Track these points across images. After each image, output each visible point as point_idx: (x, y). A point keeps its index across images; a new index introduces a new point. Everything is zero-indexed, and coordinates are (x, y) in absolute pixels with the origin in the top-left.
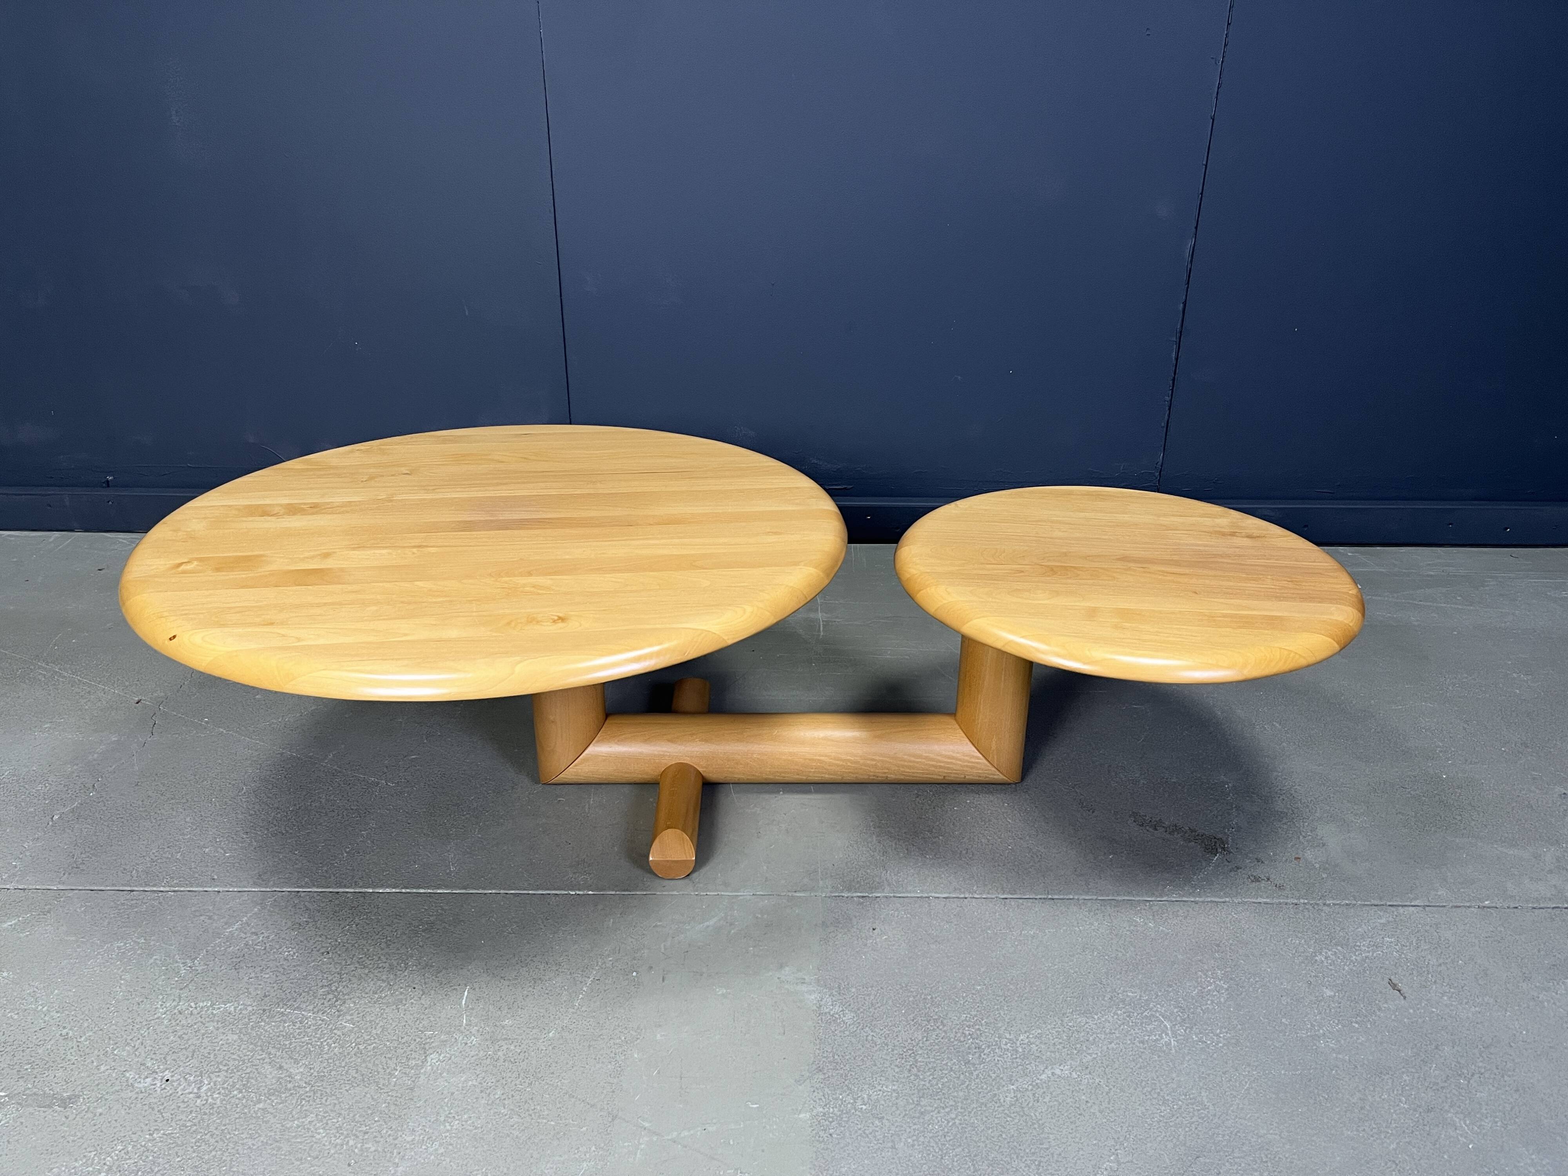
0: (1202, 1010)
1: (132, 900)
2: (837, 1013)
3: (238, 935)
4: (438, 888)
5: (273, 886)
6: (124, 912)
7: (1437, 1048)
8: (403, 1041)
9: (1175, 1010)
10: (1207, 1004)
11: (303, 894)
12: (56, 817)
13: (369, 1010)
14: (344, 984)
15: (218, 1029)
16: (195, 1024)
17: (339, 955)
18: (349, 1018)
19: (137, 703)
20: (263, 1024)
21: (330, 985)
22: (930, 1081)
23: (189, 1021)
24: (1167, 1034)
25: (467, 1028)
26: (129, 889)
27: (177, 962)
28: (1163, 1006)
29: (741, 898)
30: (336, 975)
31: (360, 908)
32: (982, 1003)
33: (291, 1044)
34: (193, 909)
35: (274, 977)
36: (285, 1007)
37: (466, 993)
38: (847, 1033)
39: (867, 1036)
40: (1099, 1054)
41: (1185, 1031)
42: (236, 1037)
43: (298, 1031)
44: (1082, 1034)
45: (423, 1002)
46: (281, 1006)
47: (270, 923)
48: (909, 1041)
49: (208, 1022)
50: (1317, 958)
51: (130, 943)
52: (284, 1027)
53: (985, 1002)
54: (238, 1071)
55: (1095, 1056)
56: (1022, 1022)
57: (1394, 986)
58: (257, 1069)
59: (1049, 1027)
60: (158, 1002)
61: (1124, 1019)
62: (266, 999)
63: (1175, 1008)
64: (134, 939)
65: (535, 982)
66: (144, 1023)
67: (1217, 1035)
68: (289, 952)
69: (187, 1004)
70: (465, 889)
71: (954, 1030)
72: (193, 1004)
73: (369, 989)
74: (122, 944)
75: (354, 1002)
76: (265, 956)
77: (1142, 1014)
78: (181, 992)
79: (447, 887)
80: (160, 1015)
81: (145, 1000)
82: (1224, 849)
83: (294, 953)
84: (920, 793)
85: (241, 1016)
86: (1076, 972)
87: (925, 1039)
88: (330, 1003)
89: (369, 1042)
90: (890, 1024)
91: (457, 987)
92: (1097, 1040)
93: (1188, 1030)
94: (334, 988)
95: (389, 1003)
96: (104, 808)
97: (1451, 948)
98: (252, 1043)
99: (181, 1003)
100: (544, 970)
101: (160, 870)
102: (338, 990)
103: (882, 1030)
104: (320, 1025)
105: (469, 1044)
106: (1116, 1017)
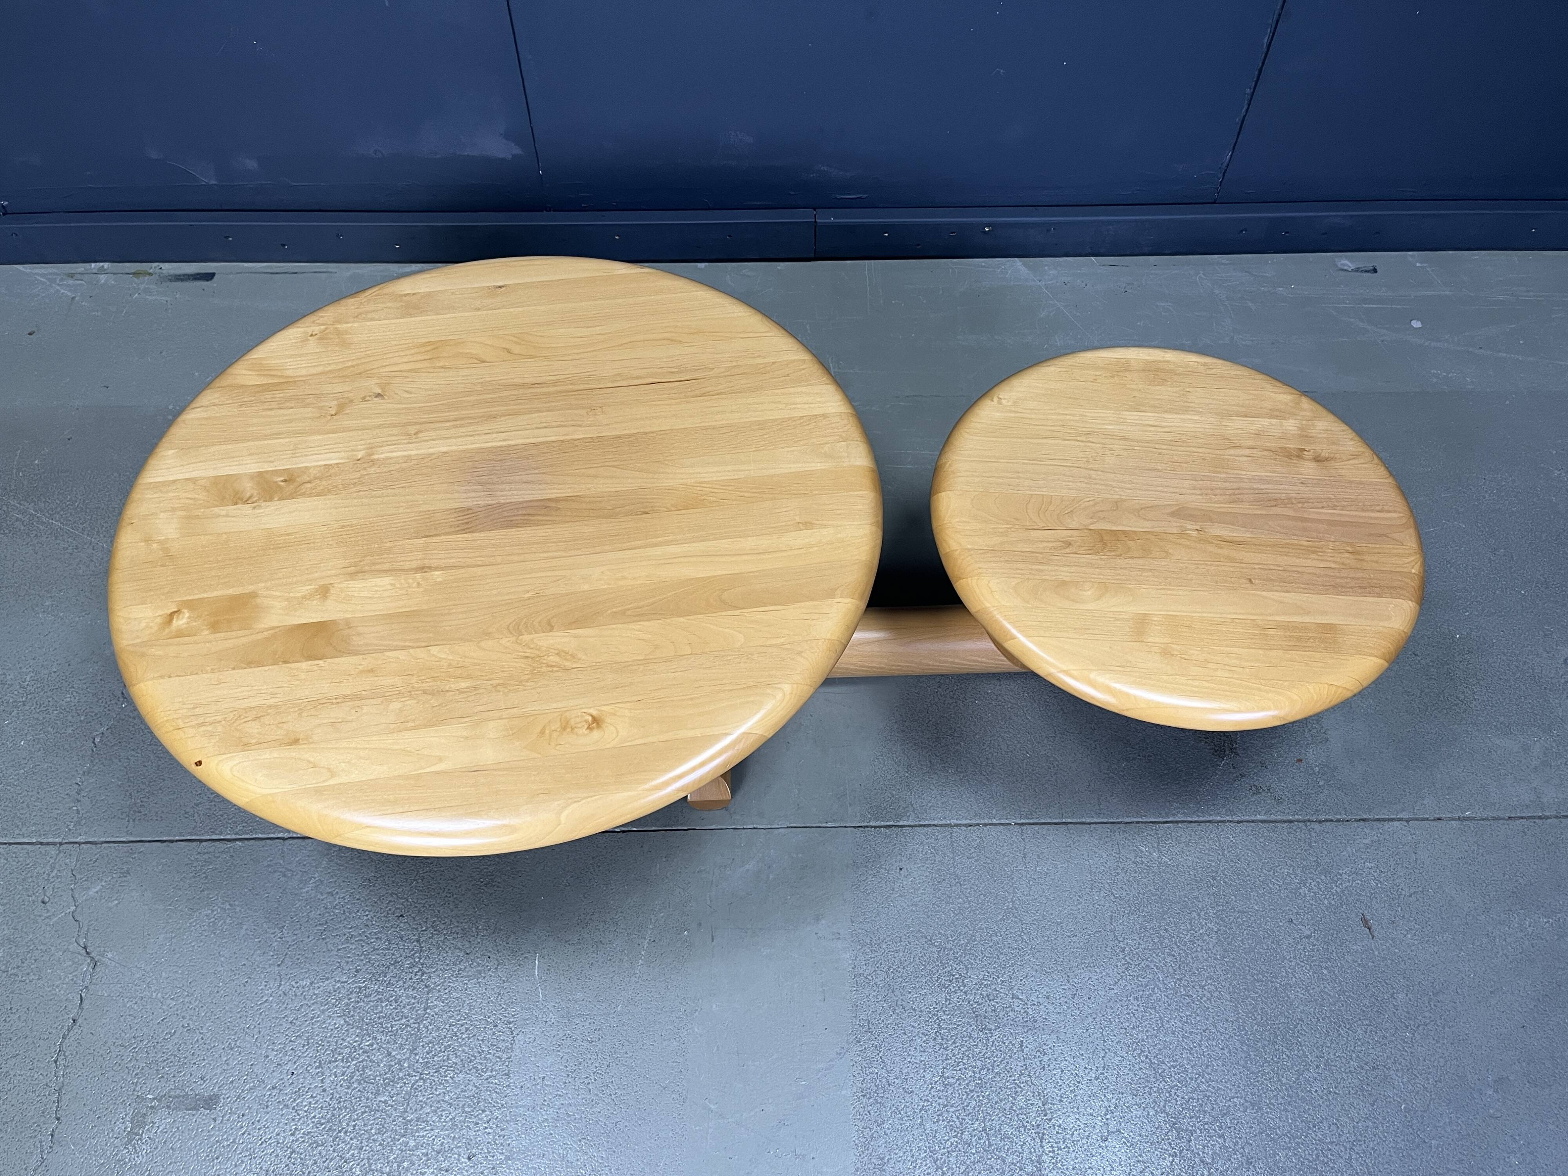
1: (204, 854)
6: (201, 870)
7: (1392, 996)
10: (1197, 951)
12: (97, 740)
13: (452, 984)
14: (425, 953)
15: (323, 1012)
17: (414, 918)
18: (437, 994)
20: (362, 1004)
21: (413, 955)
22: (953, 1050)
25: (545, 1002)
26: (197, 838)
27: (267, 933)
29: (776, 831)
30: (415, 943)
32: (999, 959)
33: (392, 1026)
34: (266, 863)
35: (360, 947)
37: (537, 962)
41: (1175, 983)
42: (342, 1021)
43: (395, 1011)
45: (500, 973)
47: (342, 879)
48: (934, 1006)
49: (313, 1004)
50: (1301, 891)
52: (382, 1007)
53: (1001, 957)
54: (353, 1060)
56: (1033, 979)
57: (1365, 922)
58: (368, 1057)
60: (261, 983)
61: (1123, 972)
62: (358, 975)
63: (1169, 957)
64: (219, 904)
65: (597, 946)
67: (1203, 987)
68: (367, 916)
69: (288, 984)
71: (973, 991)
72: (294, 984)
73: (449, 959)
74: (210, 911)
75: (439, 976)
76: (346, 922)
77: (1139, 965)
78: (279, 968)
81: (249, 981)
82: (1231, 750)
83: (372, 918)
84: (942, 681)
85: (341, 995)
87: (948, 1002)
88: (417, 977)
91: (528, 955)
93: (1178, 982)
94: (417, 960)
95: (470, 976)
97: (1424, 874)
98: (358, 1027)
99: (283, 983)
100: (604, 931)
101: (221, 813)
102: (421, 961)
103: (910, 993)
104: (414, 1004)
105: (549, 1023)
106: (1116, 970)
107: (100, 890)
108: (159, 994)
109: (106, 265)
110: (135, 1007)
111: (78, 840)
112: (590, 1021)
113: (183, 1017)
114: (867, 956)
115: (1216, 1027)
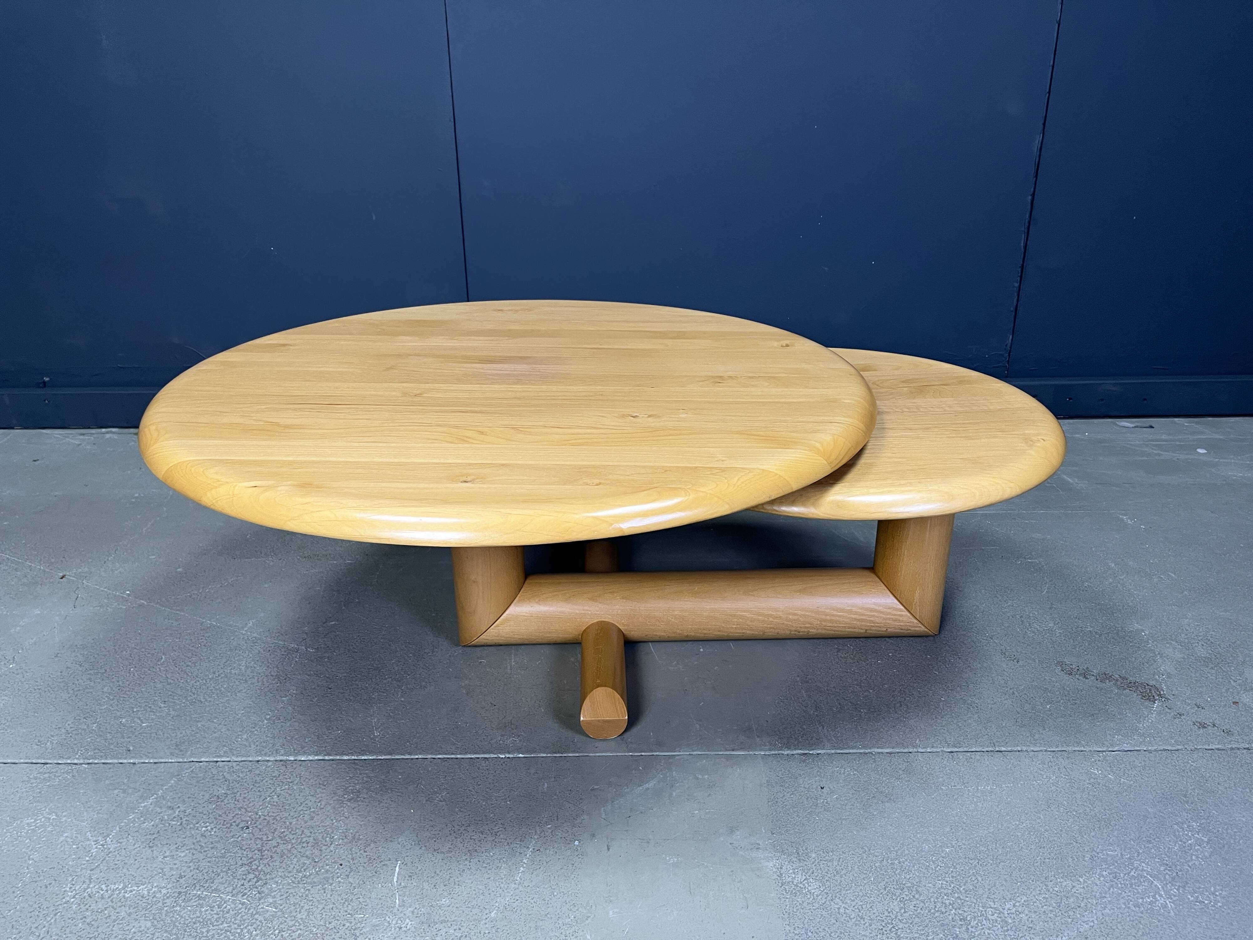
0: (1189, 866)
1: (45, 773)
2: (801, 883)
3: (152, 810)
4: (363, 755)
5: (190, 756)
6: (37, 786)
8: (331, 926)
9: (1162, 868)
10: (1192, 860)
11: (221, 764)
13: (290, 891)
14: (266, 861)
15: (129, 915)
16: (106, 909)
17: (260, 829)
18: (271, 900)
19: (62, 578)
20: (178, 908)
21: (251, 863)
23: (100, 906)
24: (1161, 896)
25: (401, 909)
26: (43, 761)
27: (88, 840)
28: (1147, 864)
29: (678, 758)
30: (256, 851)
31: (281, 777)
32: (955, 867)
33: (208, 931)
34: (107, 782)
35: (191, 855)
36: (202, 889)
37: (397, 869)
38: (817, 905)
39: (839, 909)
40: (1096, 922)
41: (1178, 890)
42: (149, 924)
43: (216, 916)
44: (1072, 900)
45: (351, 880)
46: (197, 888)
47: (188, 795)
48: (886, 914)
49: (120, 907)
51: (41, 819)
52: (201, 912)
53: (958, 866)
55: (1092, 924)
56: (1004, 888)
59: (1034, 893)
60: (67, 885)
61: (1112, 881)
62: (181, 881)
63: (1161, 865)
64: (45, 815)
65: (471, 854)
66: (52, 909)
67: (1213, 893)
68: (206, 827)
69: (97, 887)
70: (391, 754)
71: (932, 900)
72: (103, 887)
73: (292, 867)
74: (33, 820)
75: (277, 882)
76: (181, 832)
77: (1129, 873)
78: (92, 873)
79: (371, 753)
80: (68, 899)
82: (1160, 695)
83: (212, 829)
85: (155, 899)
86: (1046, 830)
87: (903, 911)
88: (250, 883)
89: (293, 928)
90: (861, 894)
91: (388, 863)
92: (1089, 905)
93: (1181, 889)
94: (254, 867)
95: (314, 882)
96: (23, 680)
98: (166, 931)
99: (91, 886)
100: (480, 841)
101: (75, 742)
102: (259, 868)
103: (854, 901)
104: (240, 909)
105: (404, 929)
106: (1102, 879)
112: (455, 927)
114: (794, 865)
115: (1245, 932)
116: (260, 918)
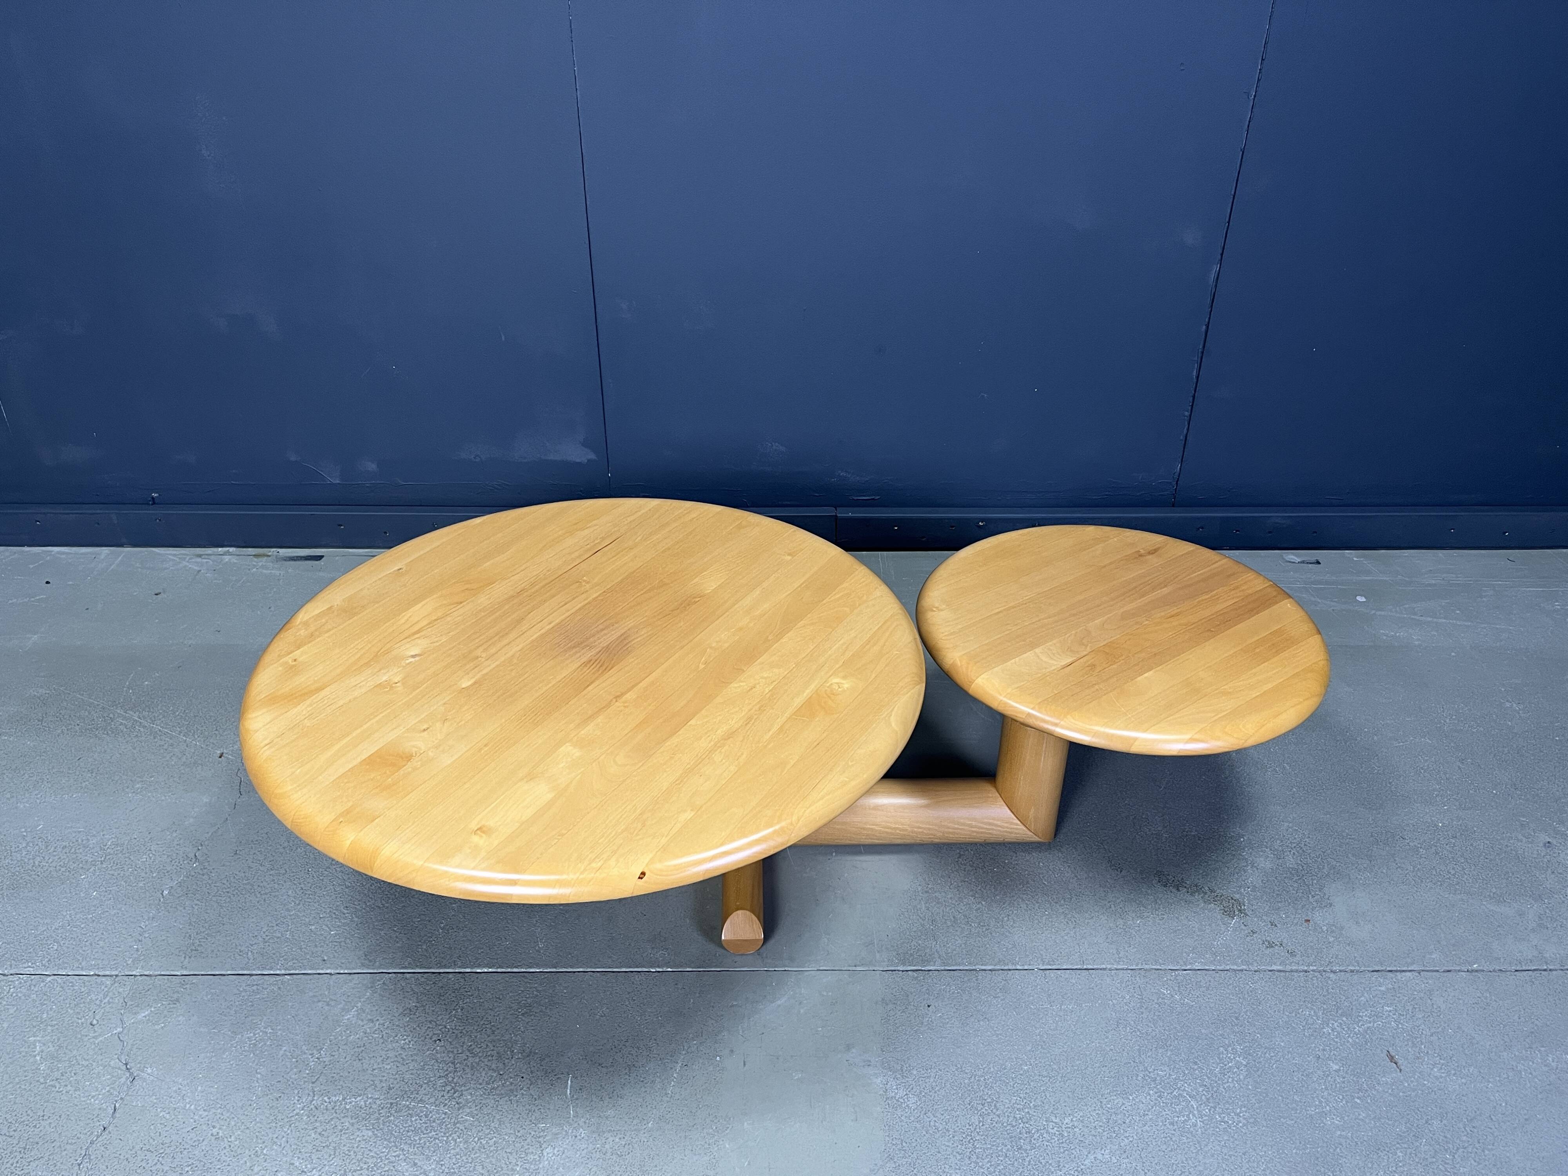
0: (1224, 1088)
1: (253, 985)
2: (902, 1098)
3: (356, 1023)
4: (530, 967)
5: (379, 968)
6: (248, 999)
7: (1427, 1122)
8: (519, 1135)
9: (1201, 1089)
10: (1228, 1082)
11: (408, 976)
12: (166, 892)
13: (483, 1102)
14: (459, 1074)
15: (353, 1125)
16: (332, 1119)
17: (450, 1042)
18: (468, 1111)
19: (220, 757)
20: (392, 1118)
21: (447, 1075)
22: (988, 1168)
23: (326, 1117)
24: (1194, 1115)
25: (575, 1119)
26: (248, 972)
27: (305, 1053)
28: (1190, 1085)
29: (807, 973)
30: (450, 1064)
31: (462, 990)
32: (1030, 1085)
33: (420, 1139)
34: (311, 994)
35: (395, 1067)
36: (410, 1100)
37: (569, 1082)
38: (912, 1119)
39: (930, 1121)
40: (1135, 1137)
41: (1210, 1110)
42: (370, 1133)
43: (425, 1125)
44: (1119, 1116)
45: (532, 1092)
46: (406, 1099)
47: (384, 1008)
48: (967, 1127)
49: (343, 1117)
50: (1325, 1030)
51: (259, 1033)
52: (412, 1121)
53: (1032, 1084)
54: (378, 1169)
55: (1131, 1139)
56: (1066, 1104)
57: (1392, 1058)
58: (394, 1167)
59: (1089, 1110)
60: (294, 1097)
61: (1156, 1100)
62: (391, 1092)
63: (1200, 1086)
64: (262, 1029)
65: (630, 1070)
66: (286, 1120)
67: (1238, 1115)
68: (405, 1040)
69: (321, 1099)
70: (555, 968)
71: (1006, 1114)
72: (326, 1098)
73: (482, 1079)
74: (252, 1035)
75: (471, 1094)
76: (384, 1045)
77: (1171, 1093)
78: (314, 1085)
79: (538, 966)
81: (283, 1095)
82: (1240, 911)
83: (410, 1042)
84: (962, 853)
85: (372, 1110)
86: (1112, 1050)
87: (981, 1124)
88: (449, 1095)
89: (489, 1136)
90: (949, 1108)
91: (561, 1076)
92: (1133, 1122)
93: (1213, 1110)
94: (450, 1079)
95: (502, 1094)
96: (210, 882)
97: (1441, 1016)
98: (386, 1140)
99: (315, 1098)
100: (637, 1056)
101: (274, 951)
102: (455, 1080)
103: (942, 1115)
104: (444, 1118)
105: (579, 1137)
106: (1148, 1097)
107: (148, 1015)
108: (193, 1106)
109: (231, 549)
110: (168, 1116)
111: (134, 973)
112: (620, 1136)
113: (214, 1127)
114: (898, 1082)
115: (1255, 1150)
116: (461, 1127)
